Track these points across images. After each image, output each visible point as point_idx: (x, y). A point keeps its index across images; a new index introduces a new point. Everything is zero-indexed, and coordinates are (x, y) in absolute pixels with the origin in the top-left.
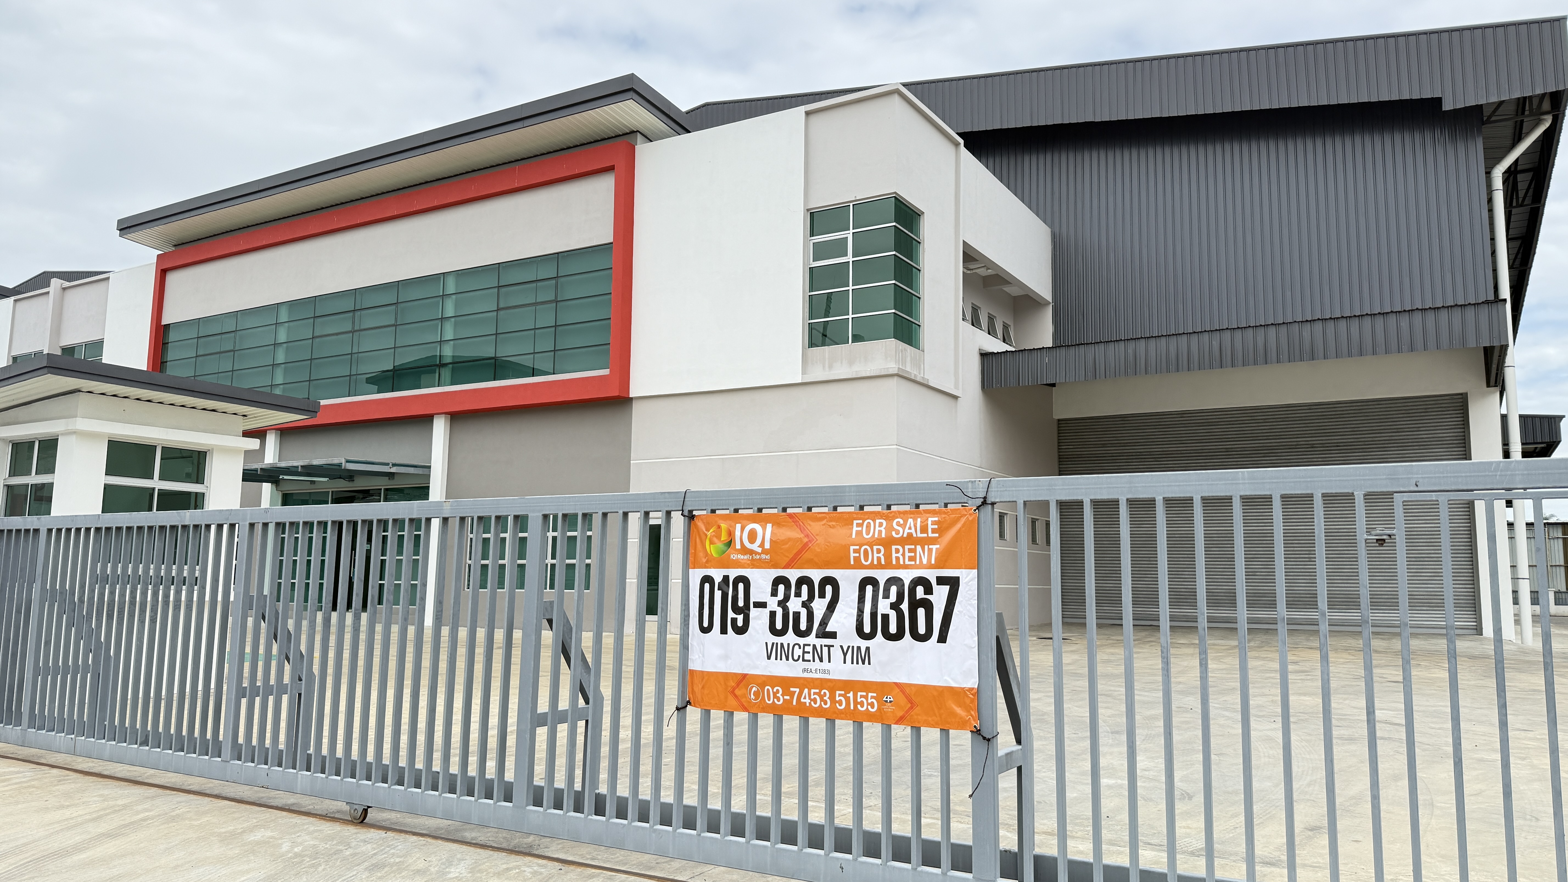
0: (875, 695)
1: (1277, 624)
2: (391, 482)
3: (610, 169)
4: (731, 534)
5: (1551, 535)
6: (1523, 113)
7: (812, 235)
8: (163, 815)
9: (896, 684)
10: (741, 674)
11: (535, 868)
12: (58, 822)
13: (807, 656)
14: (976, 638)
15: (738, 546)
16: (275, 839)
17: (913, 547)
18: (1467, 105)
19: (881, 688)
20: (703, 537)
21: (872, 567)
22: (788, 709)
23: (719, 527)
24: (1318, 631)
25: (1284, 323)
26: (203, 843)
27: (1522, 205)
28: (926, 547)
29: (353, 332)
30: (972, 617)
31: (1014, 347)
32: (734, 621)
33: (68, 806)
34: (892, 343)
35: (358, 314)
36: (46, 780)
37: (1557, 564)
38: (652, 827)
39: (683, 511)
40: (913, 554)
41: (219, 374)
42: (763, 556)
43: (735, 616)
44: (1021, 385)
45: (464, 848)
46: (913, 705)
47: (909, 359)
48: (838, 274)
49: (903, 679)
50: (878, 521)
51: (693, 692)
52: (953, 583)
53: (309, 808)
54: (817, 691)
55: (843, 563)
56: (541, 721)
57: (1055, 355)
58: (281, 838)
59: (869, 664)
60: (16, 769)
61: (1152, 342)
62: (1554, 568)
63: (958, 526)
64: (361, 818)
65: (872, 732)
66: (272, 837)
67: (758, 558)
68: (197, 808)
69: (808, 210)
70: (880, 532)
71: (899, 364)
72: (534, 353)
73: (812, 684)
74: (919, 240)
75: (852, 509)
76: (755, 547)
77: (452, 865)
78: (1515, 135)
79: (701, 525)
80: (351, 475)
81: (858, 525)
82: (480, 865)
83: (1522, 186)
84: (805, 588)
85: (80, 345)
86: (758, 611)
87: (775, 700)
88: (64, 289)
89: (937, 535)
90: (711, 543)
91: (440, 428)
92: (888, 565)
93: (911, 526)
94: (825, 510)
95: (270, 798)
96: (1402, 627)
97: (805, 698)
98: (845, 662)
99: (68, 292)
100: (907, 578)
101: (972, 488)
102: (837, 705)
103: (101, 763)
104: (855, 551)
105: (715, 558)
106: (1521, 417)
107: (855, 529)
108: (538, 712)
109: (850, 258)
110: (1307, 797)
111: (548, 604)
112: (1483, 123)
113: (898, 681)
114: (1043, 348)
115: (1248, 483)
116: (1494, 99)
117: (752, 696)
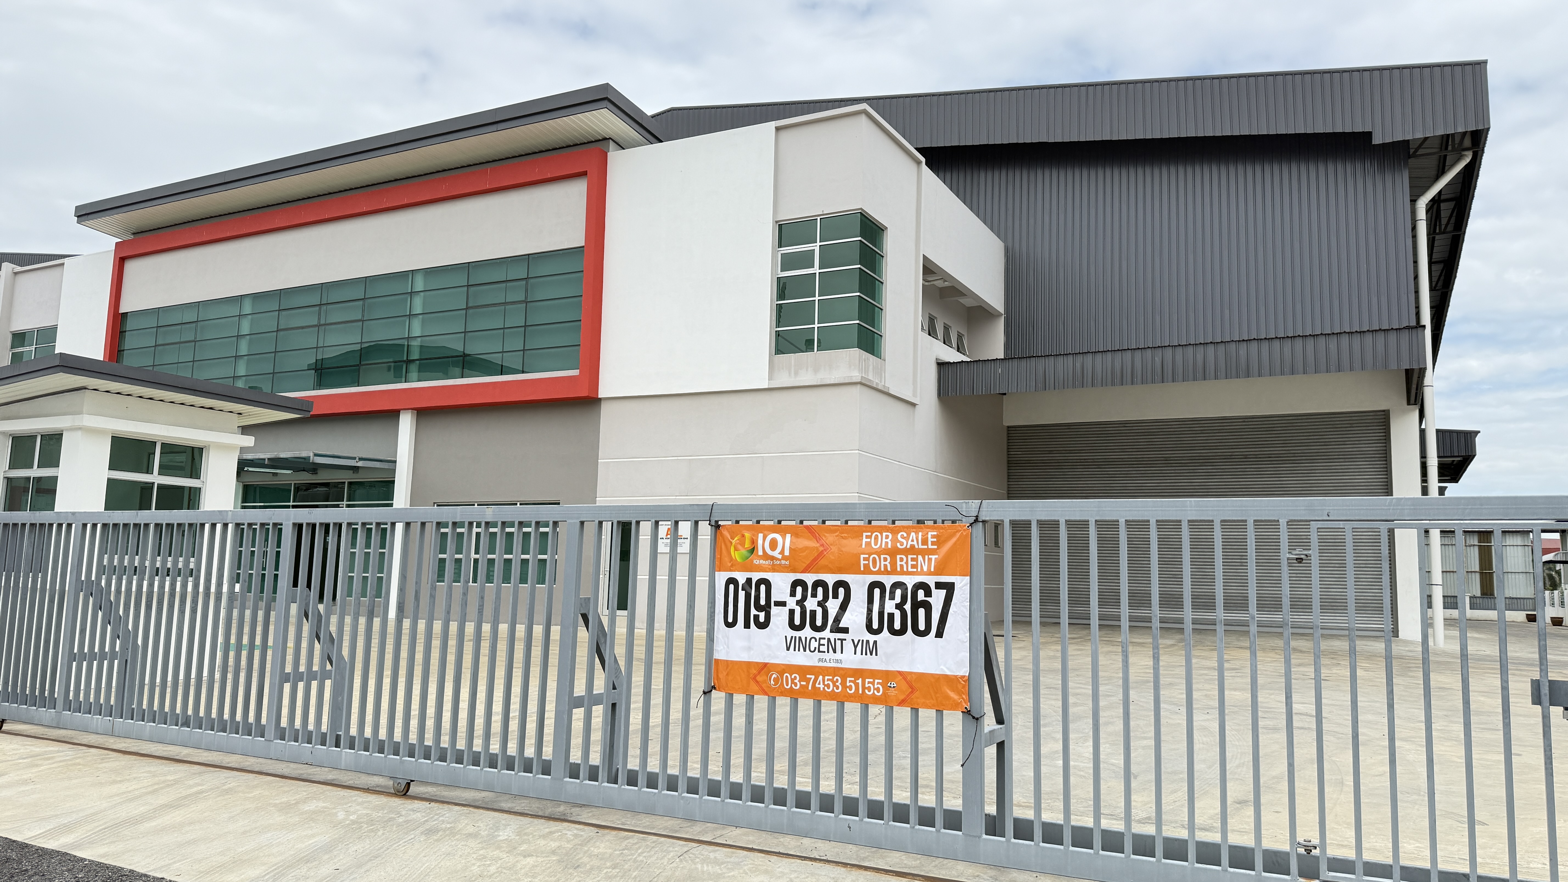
0: (881, 681)
1: (1216, 625)
2: (355, 476)
3: (582, 174)
4: (754, 542)
5: (1468, 542)
6: (1446, 148)
7: (780, 246)
8: (216, 788)
9: (899, 672)
10: (762, 663)
11: (575, 832)
12: (118, 795)
13: (822, 648)
14: (968, 634)
15: (760, 553)
16: (329, 808)
17: (915, 556)
18: (1395, 140)
19: (886, 676)
20: (729, 544)
21: (879, 572)
22: (804, 693)
23: (743, 536)
24: (1248, 632)
25: (1222, 342)
26: (263, 813)
27: (1444, 233)
28: (926, 557)
29: (319, 326)
30: (965, 617)
31: (968, 356)
32: (756, 617)
33: (120, 781)
34: (856, 352)
35: (324, 308)
36: (89, 759)
37: (1473, 570)
38: (680, 795)
39: (710, 521)
40: (915, 563)
41: (179, 365)
42: (783, 562)
43: (757, 613)
44: (975, 394)
45: (506, 816)
46: (913, 690)
47: (871, 367)
48: (805, 285)
49: (905, 669)
50: (884, 534)
51: (718, 678)
52: (949, 588)
53: (350, 783)
54: (831, 678)
55: (854, 568)
56: (578, 702)
57: (1007, 366)
58: (334, 808)
59: (876, 655)
60: (57, 749)
61: (1099, 357)
62: (1470, 574)
63: (954, 540)
64: (404, 791)
65: (877, 712)
66: (326, 808)
67: (778, 563)
68: (247, 782)
69: (777, 222)
70: (887, 543)
71: (862, 373)
72: (503, 352)
73: (826, 672)
74: (882, 254)
75: (861, 523)
76: (776, 554)
77: (499, 829)
78: (1439, 166)
79: (726, 533)
80: (314, 468)
81: (867, 537)
82: (525, 829)
83: (1445, 214)
84: (820, 590)
85: (32, 331)
86: (778, 609)
87: (793, 685)
88: (16, 274)
89: (936, 547)
90: (736, 549)
91: (406, 423)
92: (894, 572)
93: (914, 539)
94: (838, 523)
95: (310, 774)
96: (1314, 629)
97: (819, 684)
98: (855, 654)
99: (19, 277)
100: (909, 583)
101: (966, 508)
102: (848, 689)
103: (140, 743)
104: (865, 559)
105: (739, 563)
106: (1438, 431)
107: (865, 540)
108: (574, 696)
109: (816, 270)
110: (1237, 776)
111: (583, 600)
112: (1410, 157)
113: (901, 670)
114: (997, 359)
115: (1195, 510)
116: (1419, 135)
117: (772, 682)
